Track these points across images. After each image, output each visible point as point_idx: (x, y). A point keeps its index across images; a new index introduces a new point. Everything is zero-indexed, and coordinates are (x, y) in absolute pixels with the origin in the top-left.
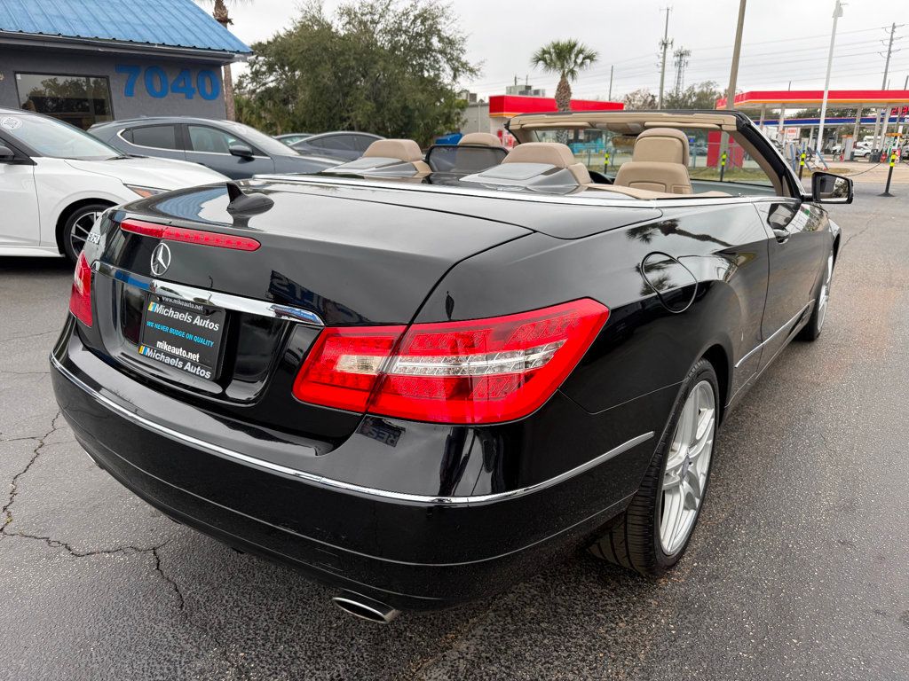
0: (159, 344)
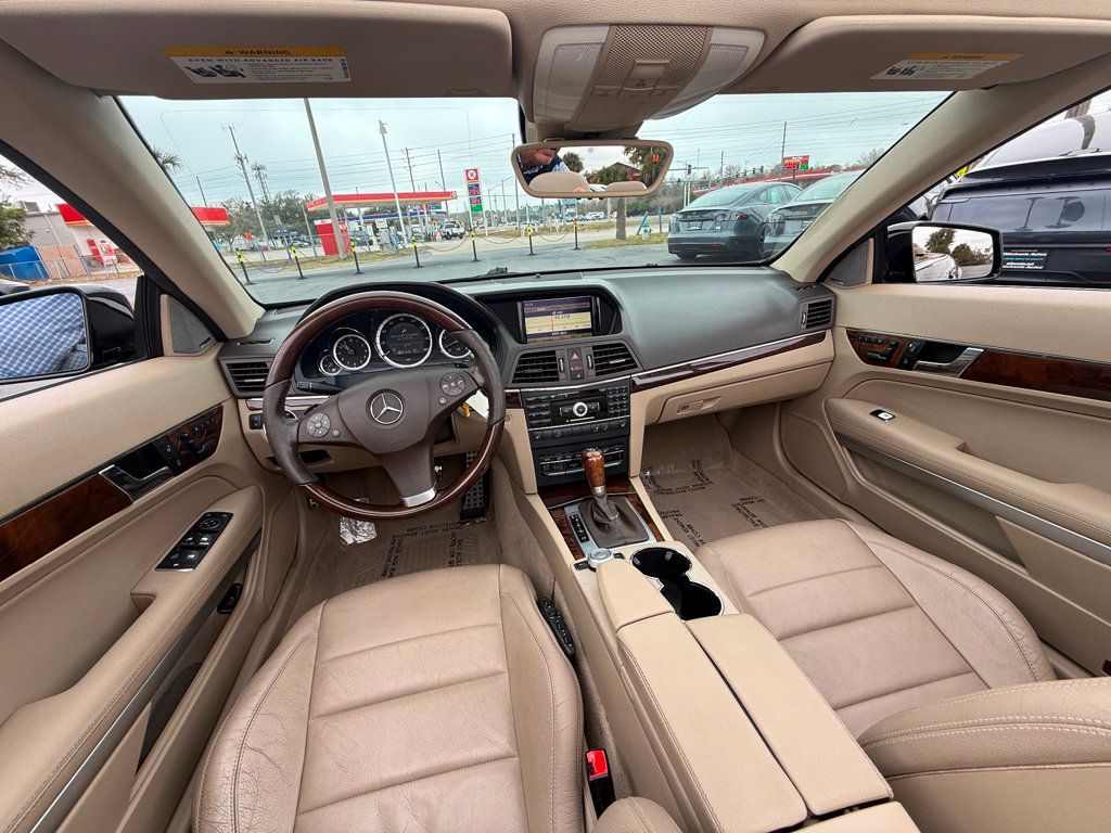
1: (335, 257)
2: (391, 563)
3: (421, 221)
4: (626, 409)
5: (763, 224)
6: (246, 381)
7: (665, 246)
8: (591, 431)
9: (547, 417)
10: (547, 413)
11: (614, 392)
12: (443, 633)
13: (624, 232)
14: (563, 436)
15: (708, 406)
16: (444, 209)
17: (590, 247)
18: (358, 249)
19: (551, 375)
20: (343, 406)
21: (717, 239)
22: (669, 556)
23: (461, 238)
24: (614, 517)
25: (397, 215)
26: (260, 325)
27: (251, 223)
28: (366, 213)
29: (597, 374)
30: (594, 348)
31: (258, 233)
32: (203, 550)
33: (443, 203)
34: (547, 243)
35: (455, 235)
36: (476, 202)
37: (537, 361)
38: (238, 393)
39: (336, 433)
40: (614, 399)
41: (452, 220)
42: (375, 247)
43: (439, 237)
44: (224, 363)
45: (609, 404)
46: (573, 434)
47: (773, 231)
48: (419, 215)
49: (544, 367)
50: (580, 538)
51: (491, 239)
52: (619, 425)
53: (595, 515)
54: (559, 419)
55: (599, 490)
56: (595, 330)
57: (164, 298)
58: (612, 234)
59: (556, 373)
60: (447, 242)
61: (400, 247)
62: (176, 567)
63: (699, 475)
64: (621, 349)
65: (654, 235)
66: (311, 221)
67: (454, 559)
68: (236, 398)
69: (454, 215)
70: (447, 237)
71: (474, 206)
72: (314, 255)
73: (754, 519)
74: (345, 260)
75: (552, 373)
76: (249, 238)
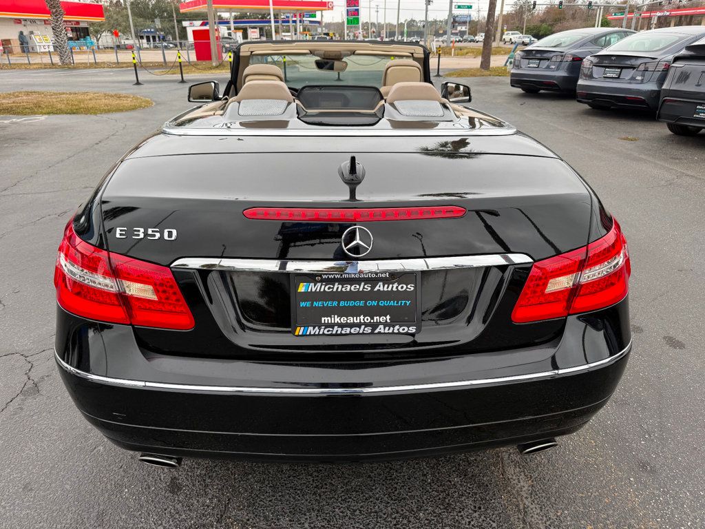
0: (325, 320)
1: (204, 63)
3: (292, 29)
7: (508, 80)
13: (489, 61)
16: (318, 18)
17: (451, 74)
21: (551, 77)
25: (270, 22)
27: (120, 19)
28: (236, 18)
31: (126, 30)
33: (318, 14)
36: (354, 14)
41: (326, 31)
48: (291, 24)
66: (179, 22)
69: (328, 25)
71: (351, 18)
74: (217, 67)
76: (116, 35)
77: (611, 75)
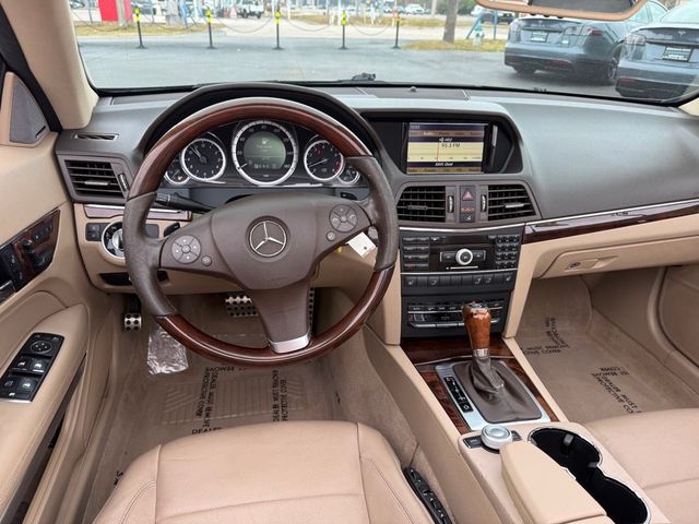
1: (114, 24)
2: (206, 400)
4: (513, 261)
5: (617, 43)
6: (86, 183)
7: (501, 56)
8: (472, 282)
9: (424, 261)
10: (425, 256)
11: (504, 240)
12: (300, 499)
13: (453, 33)
14: (439, 284)
15: (600, 266)
17: (411, 47)
18: (143, 19)
19: (437, 214)
20: (216, 230)
21: (561, 55)
22: (568, 440)
23: (259, 17)
24: (499, 386)
26: (96, 116)
29: (490, 219)
30: (490, 187)
32: (38, 379)
34: (361, 36)
35: (252, 14)
37: (422, 196)
38: (75, 196)
39: (206, 260)
40: (503, 249)
42: (160, 18)
43: (233, 13)
44: (62, 159)
45: (497, 255)
46: (451, 284)
47: (630, 53)
49: (429, 204)
50: (461, 406)
51: (295, 22)
52: (504, 278)
53: (476, 381)
54: (436, 265)
55: (482, 353)
56: (486, 165)
57: (10, 76)
58: (438, 34)
59: (443, 213)
60: (243, 22)
61: (189, 20)
62: (12, 398)
63: (553, 335)
64: (519, 192)
65: (486, 41)
67: (279, 402)
68: (72, 202)
70: (244, 15)
72: (88, 19)
73: (618, 393)
74: (126, 29)
75: (436, 212)
77: (675, 57)
